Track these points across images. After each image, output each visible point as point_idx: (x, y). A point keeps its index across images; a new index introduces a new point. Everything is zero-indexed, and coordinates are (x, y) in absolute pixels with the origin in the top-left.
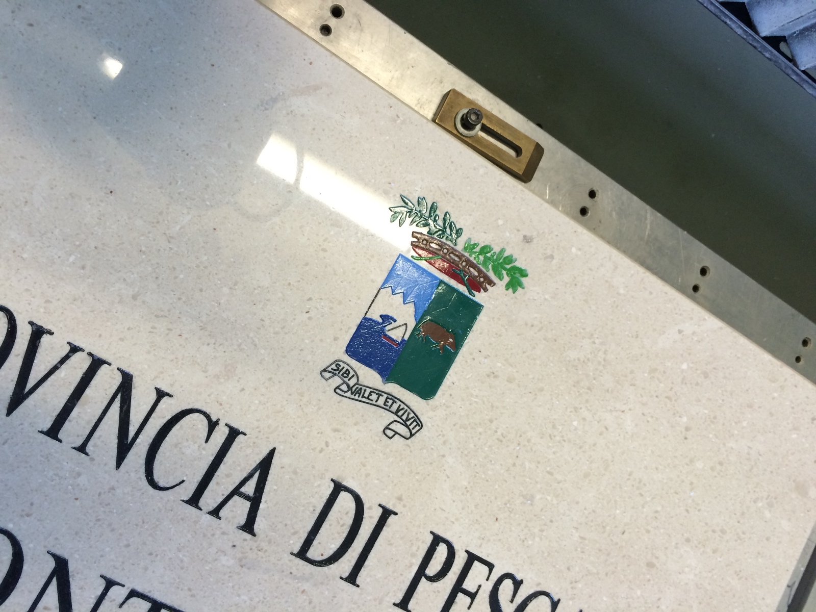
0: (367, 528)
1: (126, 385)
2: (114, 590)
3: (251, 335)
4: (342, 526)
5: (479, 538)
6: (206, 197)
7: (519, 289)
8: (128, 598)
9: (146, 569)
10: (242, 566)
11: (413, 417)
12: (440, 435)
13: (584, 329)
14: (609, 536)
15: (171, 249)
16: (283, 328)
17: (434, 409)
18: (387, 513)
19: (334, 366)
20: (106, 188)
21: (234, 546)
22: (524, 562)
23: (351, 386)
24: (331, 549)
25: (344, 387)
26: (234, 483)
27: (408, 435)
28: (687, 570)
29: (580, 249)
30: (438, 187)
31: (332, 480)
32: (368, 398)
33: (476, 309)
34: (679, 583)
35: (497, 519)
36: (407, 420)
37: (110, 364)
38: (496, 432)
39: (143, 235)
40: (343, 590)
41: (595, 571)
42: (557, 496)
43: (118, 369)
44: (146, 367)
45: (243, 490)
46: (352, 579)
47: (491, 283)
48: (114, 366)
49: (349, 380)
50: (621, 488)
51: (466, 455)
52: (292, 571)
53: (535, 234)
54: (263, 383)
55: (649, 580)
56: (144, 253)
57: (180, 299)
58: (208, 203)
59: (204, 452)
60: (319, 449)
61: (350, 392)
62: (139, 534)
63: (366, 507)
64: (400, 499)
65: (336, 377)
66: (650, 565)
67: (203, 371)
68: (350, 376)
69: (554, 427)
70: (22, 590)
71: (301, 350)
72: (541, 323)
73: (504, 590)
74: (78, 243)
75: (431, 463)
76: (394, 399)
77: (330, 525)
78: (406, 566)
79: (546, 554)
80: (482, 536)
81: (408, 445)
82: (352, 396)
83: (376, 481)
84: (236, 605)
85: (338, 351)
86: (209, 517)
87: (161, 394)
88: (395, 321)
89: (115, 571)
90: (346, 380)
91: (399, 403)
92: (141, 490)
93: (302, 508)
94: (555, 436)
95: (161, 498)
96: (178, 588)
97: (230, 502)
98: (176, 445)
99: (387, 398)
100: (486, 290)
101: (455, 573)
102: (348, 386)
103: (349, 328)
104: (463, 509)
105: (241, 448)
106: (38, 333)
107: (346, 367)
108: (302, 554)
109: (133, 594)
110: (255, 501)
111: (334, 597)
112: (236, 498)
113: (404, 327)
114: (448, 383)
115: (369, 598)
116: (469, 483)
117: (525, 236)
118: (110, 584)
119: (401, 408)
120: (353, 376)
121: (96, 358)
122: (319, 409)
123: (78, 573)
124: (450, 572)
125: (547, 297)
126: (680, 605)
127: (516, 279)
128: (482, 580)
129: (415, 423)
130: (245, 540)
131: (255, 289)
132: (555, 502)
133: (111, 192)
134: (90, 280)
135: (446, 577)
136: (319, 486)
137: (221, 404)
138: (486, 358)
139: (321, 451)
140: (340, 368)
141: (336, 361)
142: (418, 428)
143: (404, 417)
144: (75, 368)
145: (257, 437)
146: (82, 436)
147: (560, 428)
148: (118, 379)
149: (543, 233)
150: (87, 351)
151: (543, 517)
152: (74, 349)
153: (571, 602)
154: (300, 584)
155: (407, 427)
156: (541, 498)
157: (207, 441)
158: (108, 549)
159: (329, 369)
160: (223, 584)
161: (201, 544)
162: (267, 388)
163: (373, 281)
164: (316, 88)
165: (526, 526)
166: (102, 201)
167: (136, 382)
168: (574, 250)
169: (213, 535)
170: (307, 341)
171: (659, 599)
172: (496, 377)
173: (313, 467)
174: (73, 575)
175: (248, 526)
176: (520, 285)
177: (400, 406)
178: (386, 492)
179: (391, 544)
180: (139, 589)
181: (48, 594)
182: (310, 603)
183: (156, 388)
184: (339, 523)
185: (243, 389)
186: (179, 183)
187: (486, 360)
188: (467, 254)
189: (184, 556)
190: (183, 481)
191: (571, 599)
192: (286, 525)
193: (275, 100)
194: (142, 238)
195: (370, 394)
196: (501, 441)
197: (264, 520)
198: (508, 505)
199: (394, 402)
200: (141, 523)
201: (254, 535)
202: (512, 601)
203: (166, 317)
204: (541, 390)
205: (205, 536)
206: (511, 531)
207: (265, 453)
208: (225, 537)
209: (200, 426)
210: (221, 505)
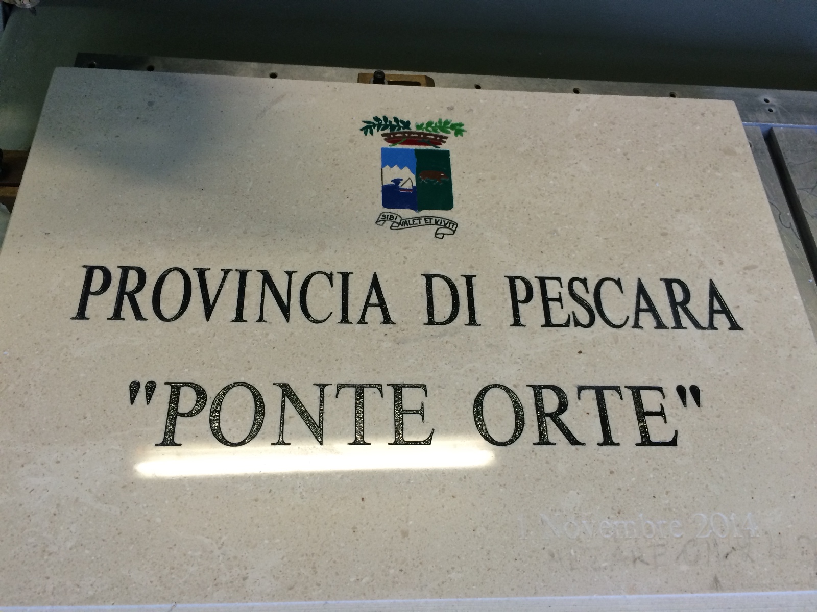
0: (462, 291)
1: (267, 278)
2: (327, 389)
3: (323, 222)
4: (446, 296)
5: (538, 267)
6: (255, 169)
7: (463, 133)
8: (338, 391)
9: (339, 369)
10: (398, 344)
11: (448, 222)
12: (471, 224)
13: (518, 134)
14: (622, 230)
15: (251, 201)
16: (339, 211)
17: (458, 212)
18: (469, 279)
19: (381, 217)
20: (198, 189)
21: (386, 335)
22: (578, 268)
23: (399, 222)
24: (447, 312)
25: (395, 225)
26: (363, 301)
27: (452, 232)
28: (691, 226)
29: (485, 99)
30: (381, 108)
31: (422, 275)
32: (413, 224)
33: (446, 153)
34: (693, 236)
35: (542, 252)
36: (446, 225)
37: (251, 271)
38: (505, 207)
39: (232, 201)
40: (472, 331)
41: (629, 253)
42: (571, 224)
43: (257, 271)
44: (272, 263)
45: (371, 302)
46: (473, 322)
47: (446, 138)
48: (254, 270)
49: (396, 220)
50: (608, 202)
51: (496, 227)
52: (432, 334)
53: (453, 104)
54: (346, 243)
55: (671, 243)
56: (237, 209)
57: (270, 223)
58: (258, 172)
59: (334, 293)
60: (402, 262)
61: (400, 226)
62: (323, 351)
63: (453, 280)
64: (472, 267)
66: (664, 234)
67: (307, 252)
68: (395, 218)
69: (539, 190)
70: (270, 413)
71: (357, 217)
72: (490, 143)
73: (577, 288)
74: (198, 220)
75: (477, 241)
76: (430, 218)
77: (438, 299)
78: (503, 301)
79: (589, 257)
80: (540, 265)
81: (456, 238)
82: (403, 227)
83: (450, 264)
84: (409, 367)
85: (379, 208)
86: (360, 325)
87: (290, 274)
88: (402, 180)
89: (321, 378)
90: (394, 220)
91: (434, 219)
92: (309, 327)
93: (414, 297)
94: (544, 194)
95: (324, 327)
96: (366, 372)
97: (367, 312)
98: (315, 295)
99: (425, 219)
100: (445, 142)
101: (538, 293)
102: (397, 223)
103: (378, 195)
104: (516, 256)
105: (355, 281)
106: (201, 273)
107: (389, 214)
108: (431, 321)
109: (340, 386)
110: (382, 304)
111: (469, 337)
112: (369, 308)
113: (409, 180)
114: (456, 196)
115: (492, 329)
116: (509, 241)
117: (448, 108)
118: (322, 387)
119: (437, 220)
120: (396, 217)
121: (241, 271)
122: (388, 242)
123: (299, 389)
124: (534, 293)
125: (483, 129)
126: (704, 248)
127: (458, 129)
128: (560, 289)
129: (452, 225)
130: (390, 329)
131: (310, 200)
132: (572, 227)
133: (202, 189)
134: (216, 235)
135: (533, 297)
136: (416, 281)
137: (328, 264)
138: (470, 174)
139: (404, 263)
140: (386, 216)
141: (381, 214)
142: (455, 226)
143: (443, 224)
144: (233, 281)
145: (360, 272)
146: (257, 313)
147: (544, 188)
148: (261, 276)
149: (457, 101)
150: (234, 269)
151: (571, 239)
152: (226, 272)
153: (628, 277)
154: (442, 339)
155: (448, 228)
156: (562, 229)
157: (332, 286)
158: (309, 368)
159: (380, 219)
160: (393, 358)
161: (365, 342)
162: (350, 245)
163: (375, 167)
164: (283, 96)
165: (564, 248)
166: (200, 196)
167: (271, 273)
168: (481, 101)
169: (369, 334)
170: (357, 212)
171: (687, 250)
172: (483, 180)
173: (405, 273)
174: (296, 391)
175: (387, 320)
176: (463, 131)
177: (436, 220)
178: (460, 267)
179: (484, 294)
180: (342, 382)
181: (287, 408)
182: (456, 347)
183: (285, 272)
184: (442, 296)
185: (336, 251)
186: (236, 170)
187: (471, 175)
188: (420, 131)
189: (358, 352)
190: (331, 313)
191: (627, 274)
192: (410, 310)
193: (264, 111)
194: (232, 203)
195: (413, 221)
196: (512, 211)
197: (394, 313)
198: (543, 241)
199: (431, 219)
200: (320, 345)
201: (394, 324)
202: (588, 292)
203: (268, 234)
204: (517, 174)
205: (364, 336)
206: (556, 255)
207: (371, 278)
208: (377, 332)
209: (323, 280)
210: (363, 316)
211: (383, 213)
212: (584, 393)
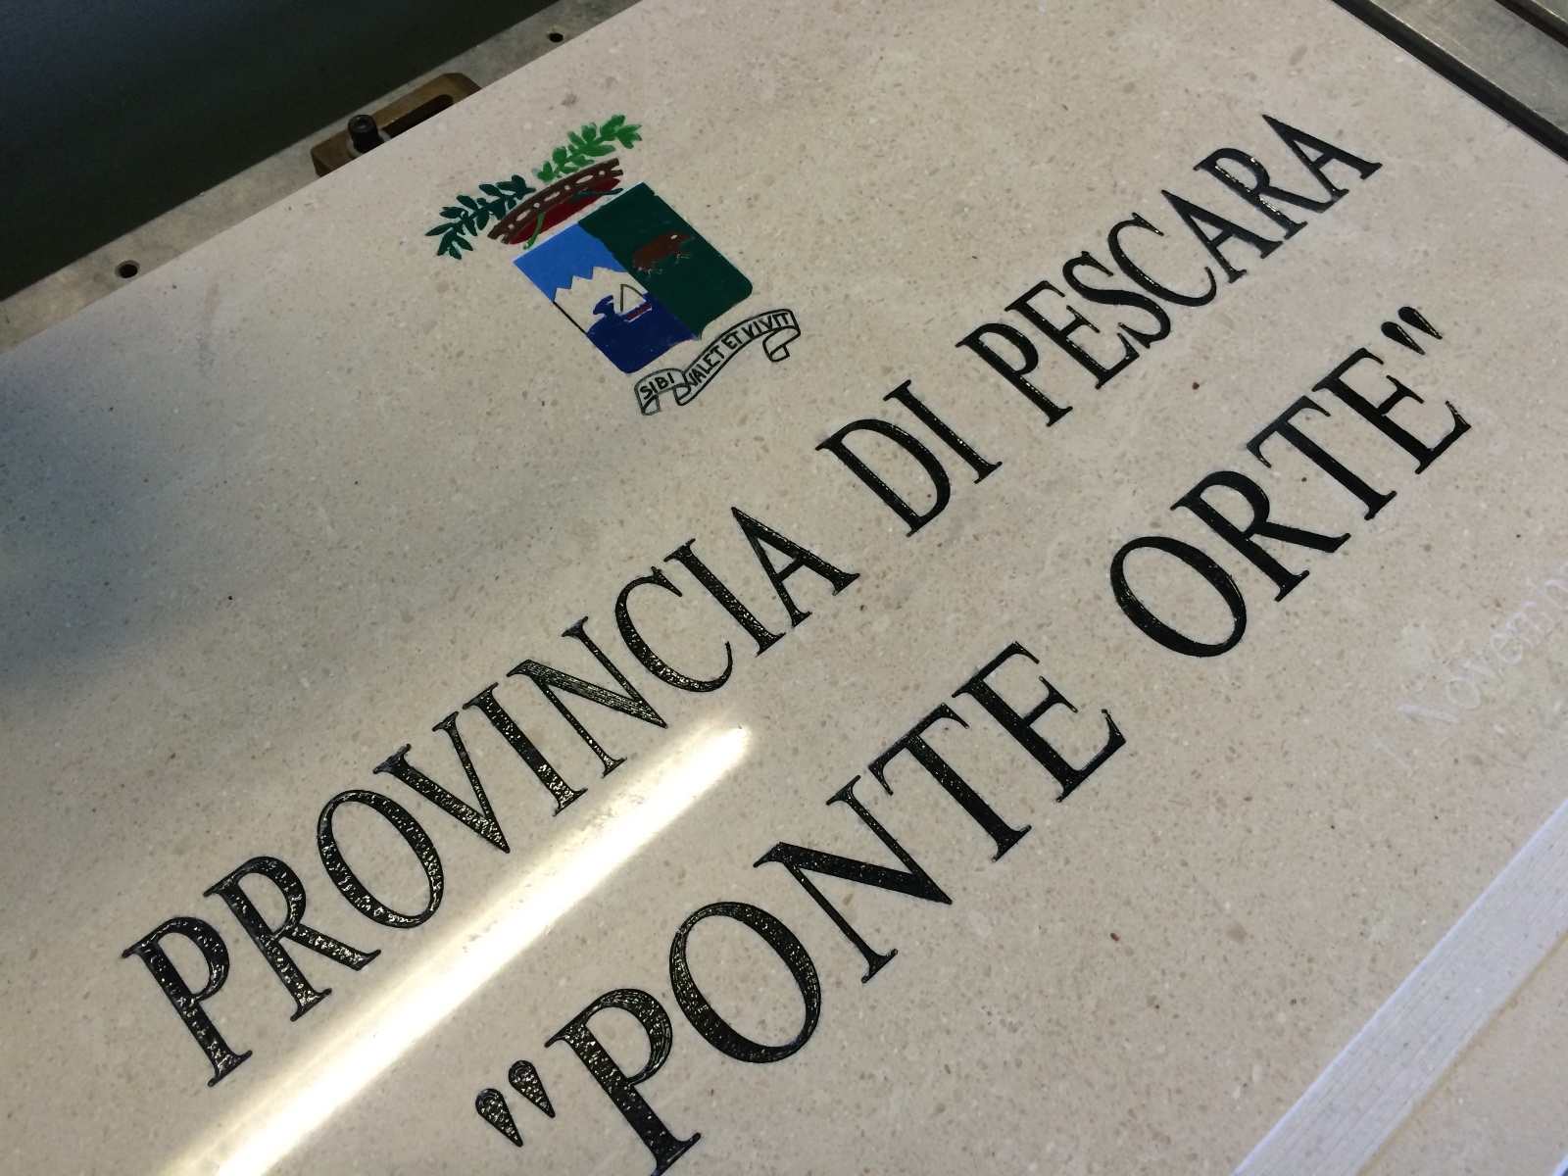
0: (913, 426)
2: (859, 792)
3: (542, 485)
4: (895, 457)
5: (994, 288)
6: (301, 477)
7: (638, 132)
8: (881, 780)
9: (845, 737)
10: (899, 607)
11: (769, 318)
12: (812, 292)
13: (736, 71)
14: (1062, 126)
15: (358, 548)
16: (551, 442)
17: (769, 287)
18: (902, 394)
19: (642, 395)
20: (220, 603)
21: (862, 607)
22: (1056, 242)
23: (683, 381)
24: (925, 482)
25: (681, 391)
26: (762, 577)
28: (1155, 46)
29: (616, 44)
30: (438, 186)
31: (818, 448)
32: (712, 366)
33: (643, 192)
34: (1172, 60)
35: (975, 257)
36: (770, 326)
37: (496, 685)
38: (840, 221)
39: (317, 578)
40: (997, 485)
41: (1108, 158)
42: (973, 173)
43: (509, 675)
44: (523, 638)
45: (778, 569)
46: (984, 469)
47: (616, 162)
48: (501, 679)
49: (673, 381)
50: (995, 93)
51: (859, 268)
52: (937, 543)
53: (566, 90)
54: (625, 493)
55: (1152, 96)
56: (345, 585)
57: (440, 561)
58: (313, 479)
59: (695, 603)
60: (761, 452)
61: (692, 387)
62: (783, 729)
63: (879, 418)
64: (887, 371)
65: (661, 397)
66: (1129, 88)
67: (568, 565)
68: (667, 378)
69: (866, 148)
70: (803, 925)
71: (597, 429)
72: (701, 120)
73: (1088, 279)
74: (285, 667)
75: (851, 315)
76: (731, 333)
77: (888, 471)
78: (995, 392)
79: (1056, 211)
80: (993, 282)
81: (809, 337)
82: (700, 385)
83: (847, 392)
84: (958, 633)
85: (621, 384)
86: (801, 627)
87: (577, 632)
88: (611, 297)
89: (829, 780)
90: (671, 385)
91: (739, 329)
93: (844, 500)
94: (881, 151)
95: (740, 682)
96: (895, 703)
97: (791, 592)
98: (666, 636)
99: (724, 341)
100: (620, 173)
101: (1035, 334)
102: (681, 385)
103: (594, 358)
104: (940, 295)
105: (712, 552)
106: (398, 766)
107: (652, 379)
108: (916, 523)
109: (877, 768)
110: (802, 558)
111: (1003, 499)
112: (786, 582)
113: (625, 289)
114: (738, 259)
115: (1025, 454)
116: (903, 276)
117: (564, 103)
118: (845, 795)
119: (747, 329)
120: (669, 375)
121: (477, 701)
122: (699, 432)
123: (809, 835)
124: (1030, 339)
125: (666, 102)
126: (1206, 69)
127: (622, 131)
128: (1063, 302)
129: (780, 318)
130: (859, 590)
131: (474, 460)
132: (980, 178)
133: (230, 598)
134: (351, 670)
135: (1036, 347)
136: (819, 468)
137: (631, 558)
138: (722, 202)
139: (766, 449)
140: (649, 387)
141: (636, 389)
143: (764, 329)
144: (479, 733)
145: (705, 527)
146: (589, 758)
147: (870, 140)
148: (525, 682)
149: (569, 80)
150: (459, 708)
151: (998, 199)
152: (449, 725)
153: (1145, 201)
154: (963, 539)
155: (780, 329)
156: (968, 194)
157: (679, 594)
158: (789, 781)
159: (644, 402)
160: (916, 640)
161: (840, 650)
162: (634, 491)
163: (537, 307)
164: (214, 291)
165: (1003, 224)
166: (237, 615)
167: (540, 657)
168: (613, 51)
169: (831, 631)
170: (587, 418)
171: (1187, 91)
172: (756, 197)
173: (786, 467)
174: (810, 843)
175: (840, 580)
176: (633, 128)
177: (744, 329)
178: (869, 385)
179: (953, 402)
180: (873, 757)
181: (824, 890)
182: (998, 533)
183: (563, 635)
184: (889, 460)
185: (622, 522)
186: (263, 507)
187: (726, 202)
188: (555, 181)
189: (847, 679)
190: (728, 645)
191: (1140, 198)
192: (861, 529)
193: (204, 347)
194: (321, 580)
195: (708, 362)
196: (858, 218)
197: (838, 556)
198: (959, 237)
199: (734, 335)
200: (768, 722)
201: (857, 576)
202: (1110, 274)
203: (458, 588)
204: (803, 147)
205: (826, 641)
206: (1001, 245)
207: (734, 523)
208: (842, 614)
209: (651, 596)
210: (790, 605)
211: (637, 385)
212: (1266, 448)
